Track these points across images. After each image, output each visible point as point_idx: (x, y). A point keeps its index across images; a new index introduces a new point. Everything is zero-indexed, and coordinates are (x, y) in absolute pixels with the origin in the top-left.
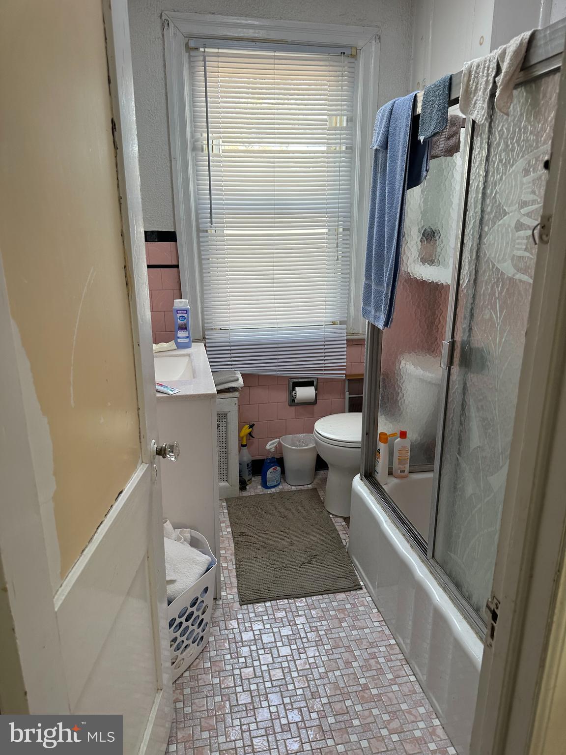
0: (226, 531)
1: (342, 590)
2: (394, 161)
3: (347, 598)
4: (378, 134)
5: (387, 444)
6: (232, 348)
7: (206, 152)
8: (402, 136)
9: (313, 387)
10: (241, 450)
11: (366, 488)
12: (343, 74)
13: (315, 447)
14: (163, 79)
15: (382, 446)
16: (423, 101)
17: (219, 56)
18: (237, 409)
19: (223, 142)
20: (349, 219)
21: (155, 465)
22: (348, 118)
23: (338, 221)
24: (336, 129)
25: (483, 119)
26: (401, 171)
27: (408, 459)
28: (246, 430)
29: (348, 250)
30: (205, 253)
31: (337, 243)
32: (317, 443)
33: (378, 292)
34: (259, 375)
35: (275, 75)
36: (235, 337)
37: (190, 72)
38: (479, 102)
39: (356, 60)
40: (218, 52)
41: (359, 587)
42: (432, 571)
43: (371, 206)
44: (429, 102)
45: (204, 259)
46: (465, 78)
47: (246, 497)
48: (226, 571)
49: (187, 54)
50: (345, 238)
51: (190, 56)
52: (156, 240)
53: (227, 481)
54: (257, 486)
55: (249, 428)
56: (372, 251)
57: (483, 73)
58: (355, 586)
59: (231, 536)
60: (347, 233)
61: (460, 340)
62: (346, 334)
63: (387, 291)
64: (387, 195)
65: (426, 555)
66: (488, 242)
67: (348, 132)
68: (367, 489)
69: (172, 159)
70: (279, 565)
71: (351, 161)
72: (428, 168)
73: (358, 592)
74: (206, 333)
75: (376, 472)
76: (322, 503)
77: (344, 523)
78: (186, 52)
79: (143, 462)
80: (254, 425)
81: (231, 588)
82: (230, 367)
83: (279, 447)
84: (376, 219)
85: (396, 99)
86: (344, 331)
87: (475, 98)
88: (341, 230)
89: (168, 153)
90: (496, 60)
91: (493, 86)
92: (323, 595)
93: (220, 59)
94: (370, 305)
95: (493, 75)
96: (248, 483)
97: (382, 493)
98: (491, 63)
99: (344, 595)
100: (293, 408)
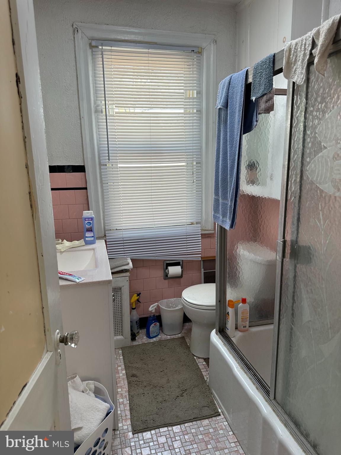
0: (122, 373)
1: (206, 417)
2: (233, 115)
3: (210, 423)
4: (221, 98)
5: (234, 309)
6: (125, 242)
7: (104, 113)
8: (238, 98)
9: (180, 266)
10: (132, 312)
11: (220, 340)
12: (193, 64)
13: (182, 308)
14: (75, 66)
15: (230, 310)
16: (253, 73)
17: (112, 52)
18: (128, 284)
19: (116, 107)
20: (200, 156)
21: (59, 350)
22: (197, 92)
23: (193, 158)
24: (189, 98)
25: (302, 81)
26: (239, 122)
27: (248, 317)
28: (135, 297)
29: (200, 176)
30: (105, 179)
31: (193, 172)
32: (183, 305)
33: (225, 205)
34: (143, 260)
35: (149, 64)
36: (126, 234)
37: (92, 62)
38: (298, 69)
39: (201, 55)
40: (111, 49)
41: (218, 414)
42: (275, 410)
43: (217, 146)
44: (258, 73)
45: (104, 183)
46: (287, 54)
47: (136, 346)
48: (122, 406)
49: (91, 50)
50: (197, 168)
51: (92, 51)
52: (71, 171)
53: (122, 335)
54: (143, 337)
55: (137, 296)
56: (219, 177)
57: (301, 48)
58: (215, 413)
59: (125, 377)
60: (199, 165)
61: (290, 240)
62: (200, 231)
63: (231, 203)
64: (228, 139)
65: (269, 396)
66: (310, 169)
67: (198, 100)
68: (221, 342)
69: (82, 118)
70: (160, 399)
71: (200, 119)
72: (257, 119)
73: (218, 418)
74: (106, 232)
75: (227, 328)
76: (188, 348)
77: (204, 363)
78: (90, 49)
79: (48, 351)
80: (140, 293)
81: (126, 420)
82: (123, 254)
83: (158, 309)
84: (221, 155)
85: (233, 74)
86: (199, 228)
87: (295, 67)
88: (195, 163)
89: (79, 113)
90: (311, 39)
91: (309, 57)
92: (193, 422)
93: (113, 53)
94: (218, 213)
95: (309, 49)
96: (137, 335)
97: (232, 345)
98: (307, 41)
99: (208, 421)
100: (167, 281)
